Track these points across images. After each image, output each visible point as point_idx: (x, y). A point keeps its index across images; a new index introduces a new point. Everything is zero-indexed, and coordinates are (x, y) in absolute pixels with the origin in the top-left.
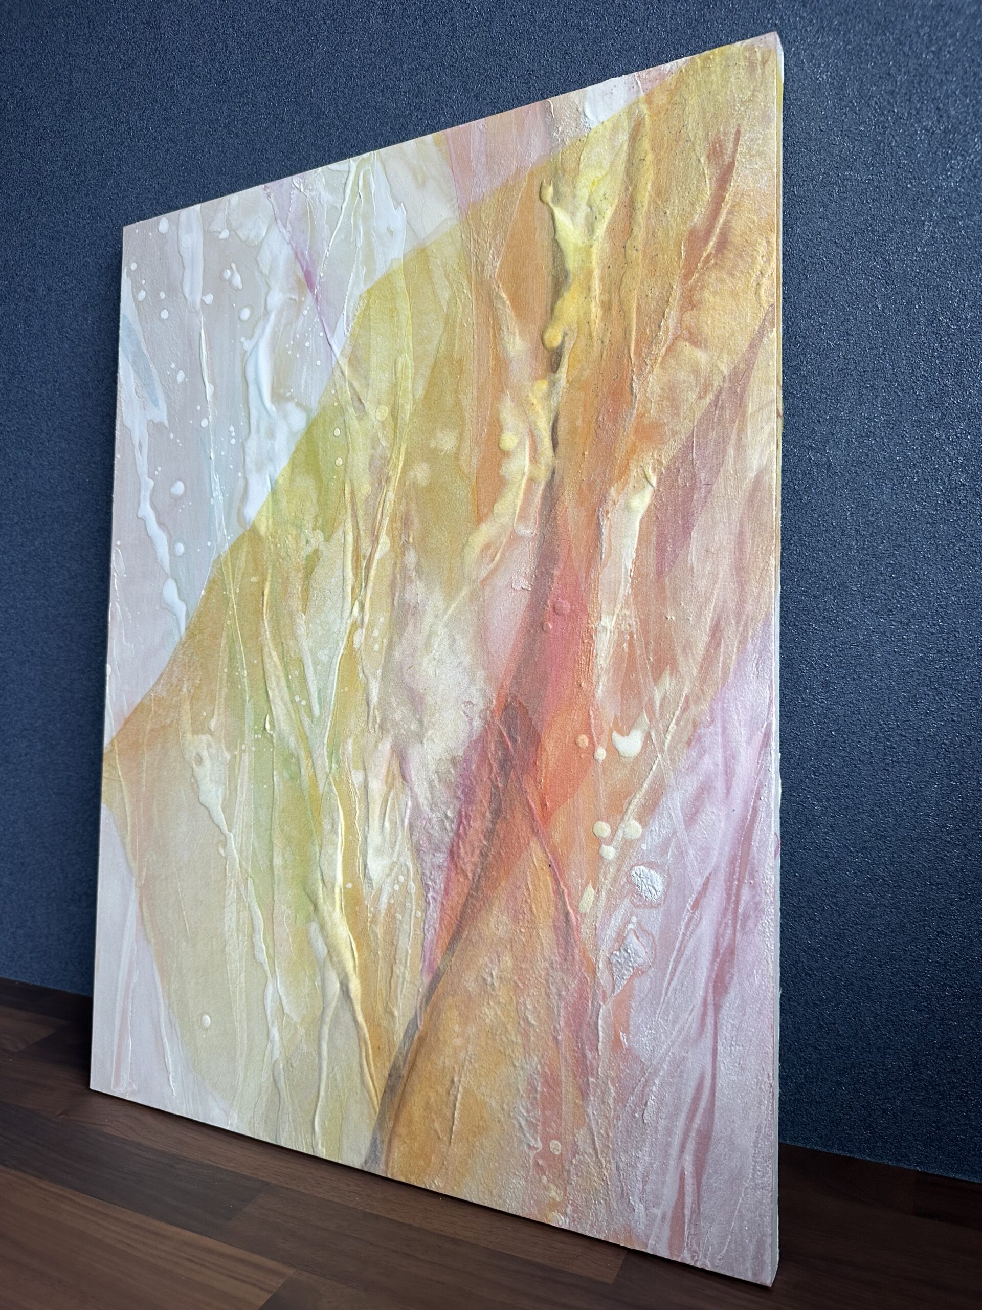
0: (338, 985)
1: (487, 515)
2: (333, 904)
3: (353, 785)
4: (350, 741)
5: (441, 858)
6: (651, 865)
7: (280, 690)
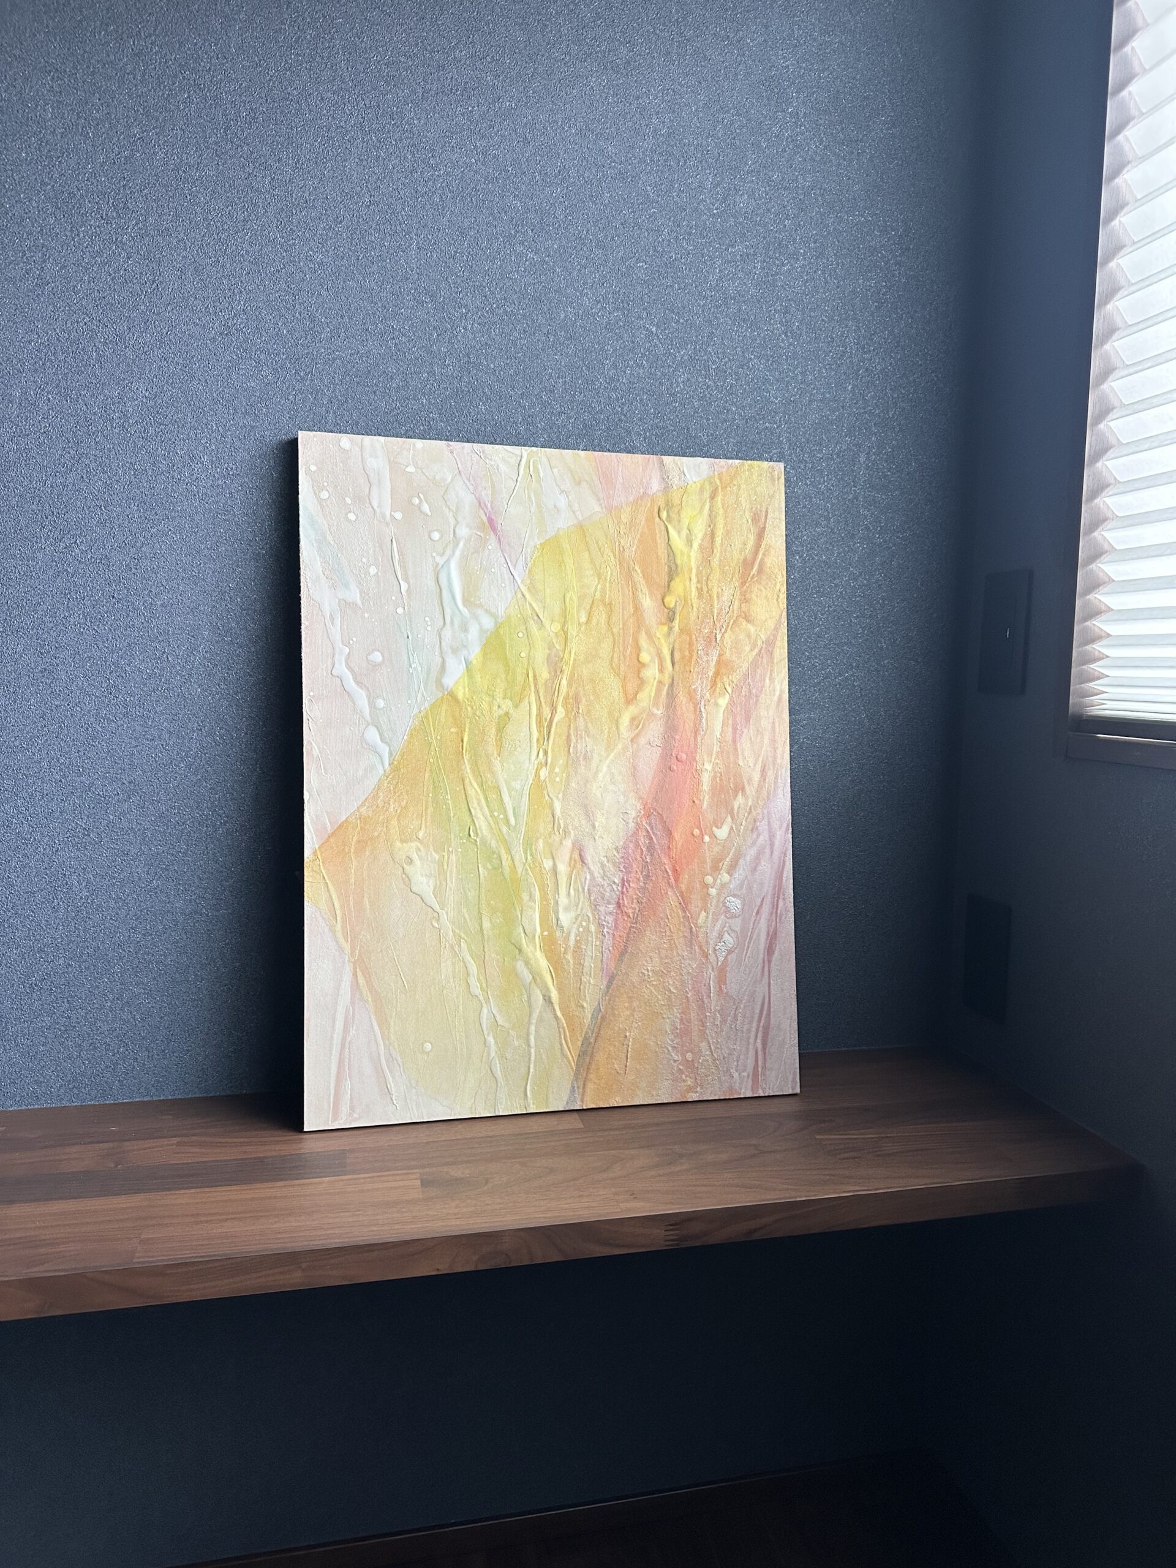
0: (541, 997)
1: (632, 700)
2: (535, 948)
3: (545, 869)
4: (541, 842)
5: (611, 907)
6: (734, 896)
7: (481, 808)
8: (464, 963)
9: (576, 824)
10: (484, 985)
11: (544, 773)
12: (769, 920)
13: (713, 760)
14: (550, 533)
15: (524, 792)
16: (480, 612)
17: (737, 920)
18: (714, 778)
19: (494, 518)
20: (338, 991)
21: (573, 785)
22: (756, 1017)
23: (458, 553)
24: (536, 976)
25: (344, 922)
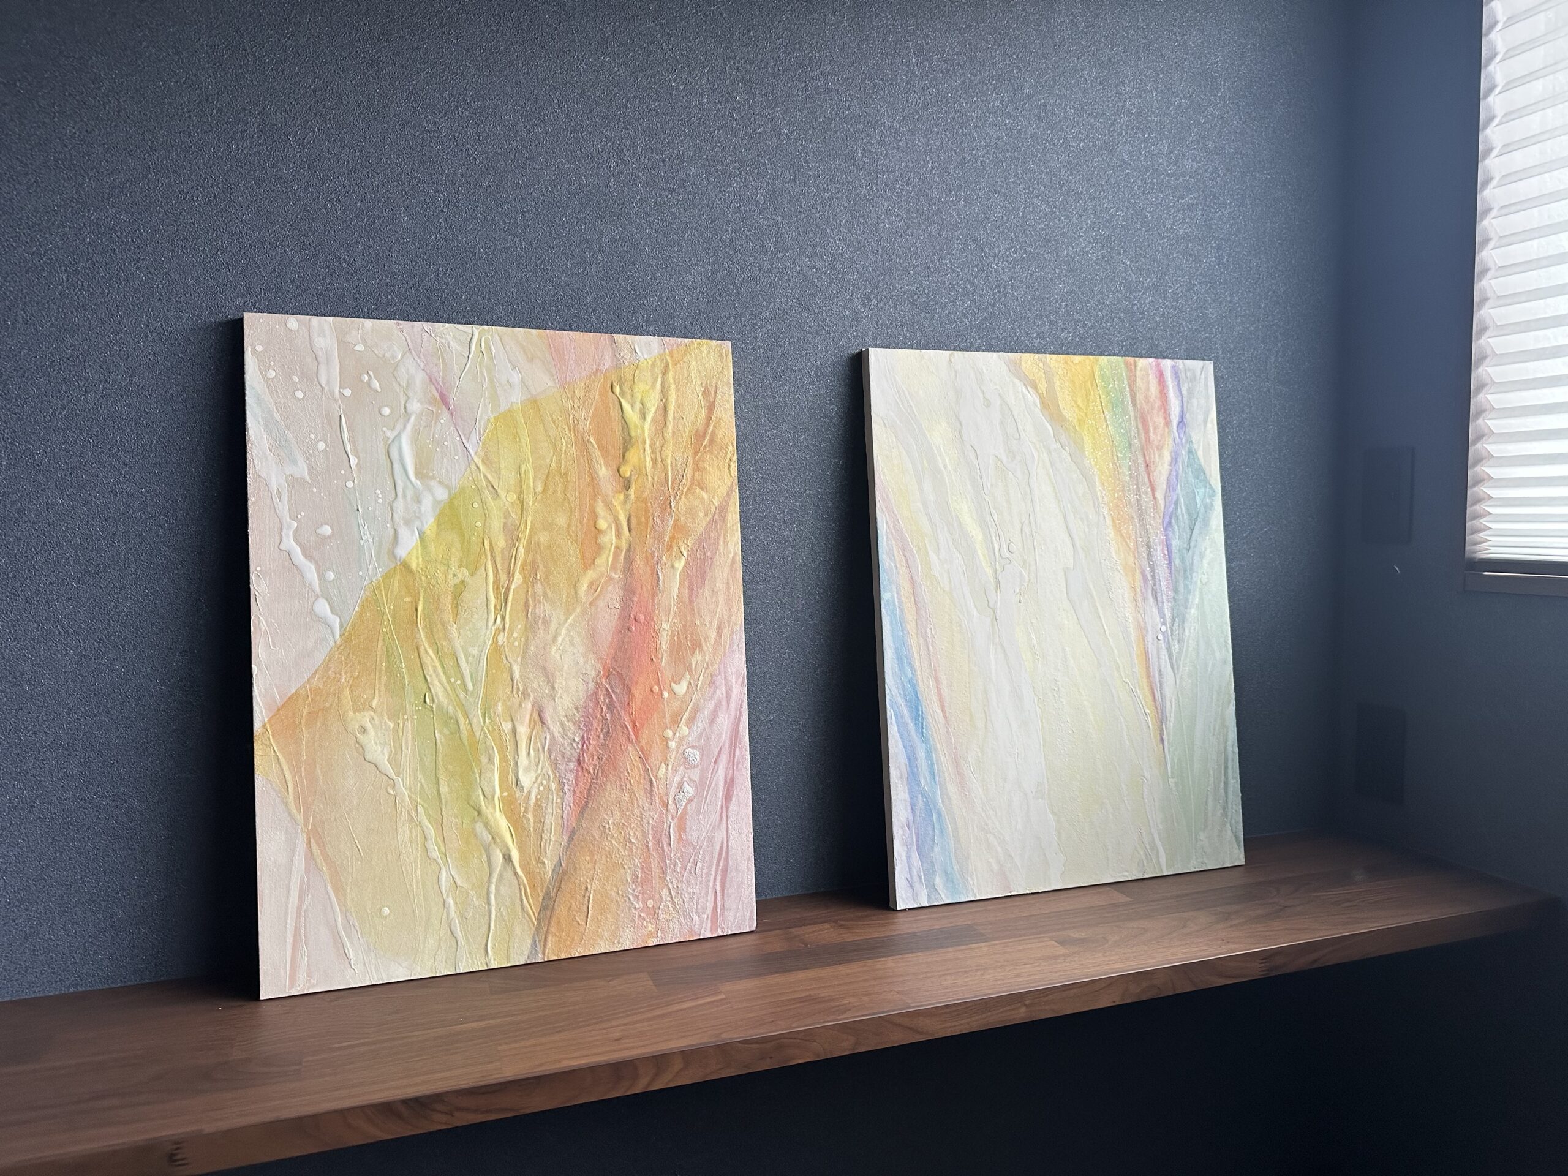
0: (501, 857)
1: (590, 565)
2: (495, 809)
3: (504, 731)
4: (499, 705)
5: (572, 765)
6: (693, 747)
7: (437, 675)
8: (421, 827)
9: (535, 685)
10: (443, 848)
11: (502, 638)
12: (727, 769)
13: (670, 620)
14: (504, 407)
15: (482, 658)
16: (433, 483)
17: (696, 770)
18: (672, 637)
19: (446, 393)
20: (292, 861)
21: (532, 648)
22: (715, 861)
23: (409, 427)
24: (495, 836)
25: (296, 792)
